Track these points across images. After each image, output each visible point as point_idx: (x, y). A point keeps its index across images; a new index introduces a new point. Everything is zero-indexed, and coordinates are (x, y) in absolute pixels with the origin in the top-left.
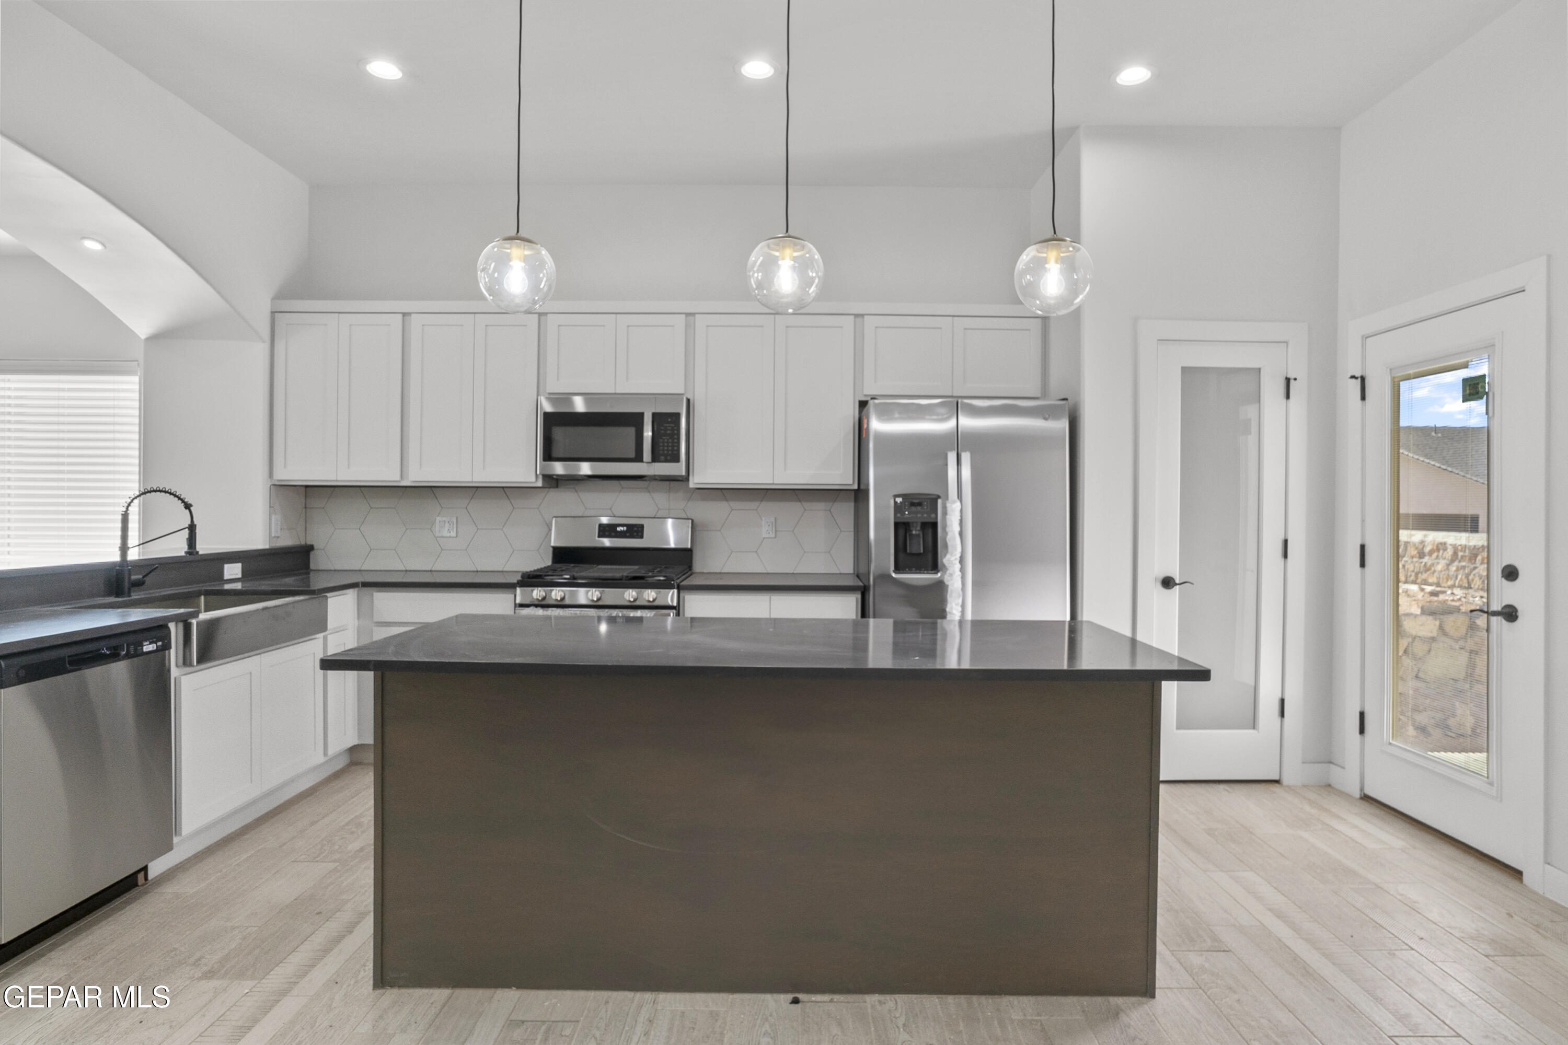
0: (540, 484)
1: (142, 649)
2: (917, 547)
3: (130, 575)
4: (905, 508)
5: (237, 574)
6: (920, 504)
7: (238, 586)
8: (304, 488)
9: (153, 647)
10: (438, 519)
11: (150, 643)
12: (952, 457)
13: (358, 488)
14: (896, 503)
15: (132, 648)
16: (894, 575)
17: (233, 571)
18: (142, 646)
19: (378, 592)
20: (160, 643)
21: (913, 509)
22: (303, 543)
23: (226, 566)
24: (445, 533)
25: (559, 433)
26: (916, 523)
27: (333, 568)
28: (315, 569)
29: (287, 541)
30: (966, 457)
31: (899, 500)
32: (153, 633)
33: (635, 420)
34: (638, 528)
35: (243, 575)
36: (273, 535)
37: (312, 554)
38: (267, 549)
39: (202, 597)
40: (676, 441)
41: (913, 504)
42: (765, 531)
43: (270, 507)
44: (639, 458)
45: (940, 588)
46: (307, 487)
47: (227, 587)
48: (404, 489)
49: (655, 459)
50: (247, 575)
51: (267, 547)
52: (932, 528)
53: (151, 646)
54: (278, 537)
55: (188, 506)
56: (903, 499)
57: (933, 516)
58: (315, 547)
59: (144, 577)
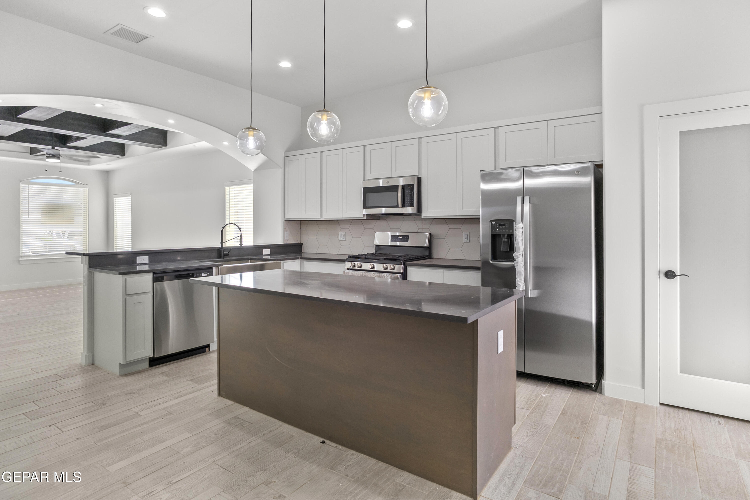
0: (365, 218)
1: (202, 275)
2: (503, 248)
3: (223, 252)
4: (496, 227)
5: (268, 253)
6: (504, 225)
7: (269, 257)
8: (300, 221)
9: (206, 275)
10: (340, 233)
11: (205, 273)
12: (519, 199)
13: (315, 221)
14: (492, 224)
15: (198, 274)
16: (491, 262)
17: (267, 252)
18: (202, 274)
19: (306, 261)
20: (208, 274)
21: (501, 227)
22: (299, 242)
23: (264, 250)
24: (342, 239)
25: (371, 196)
26: (504, 235)
27: (308, 252)
28: (304, 252)
29: (292, 241)
30: (527, 199)
31: (494, 223)
32: (206, 270)
33: (394, 188)
34: (406, 237)
35: (270, 253)
36: (285, 239)
37: (303, 246)
38: (283, 244)
39: (250, 260)
40: (412, 197)
41: (500, 225)
42: (465, 239)
43: (284, 229)
44: (397, 206)
45: (513, 269)
46: (301, 221)
47: (264, 257)
48: (329, 221)
49: (403, 205)
50: (272, 253)
51: (283, 243)
52: (511, 237)
53: (205, 274)
54: (288, 240)
55: (240, 229)
56: (495, 223)
57: (511, 231)
58: (303, 244)
59: (228, 253)
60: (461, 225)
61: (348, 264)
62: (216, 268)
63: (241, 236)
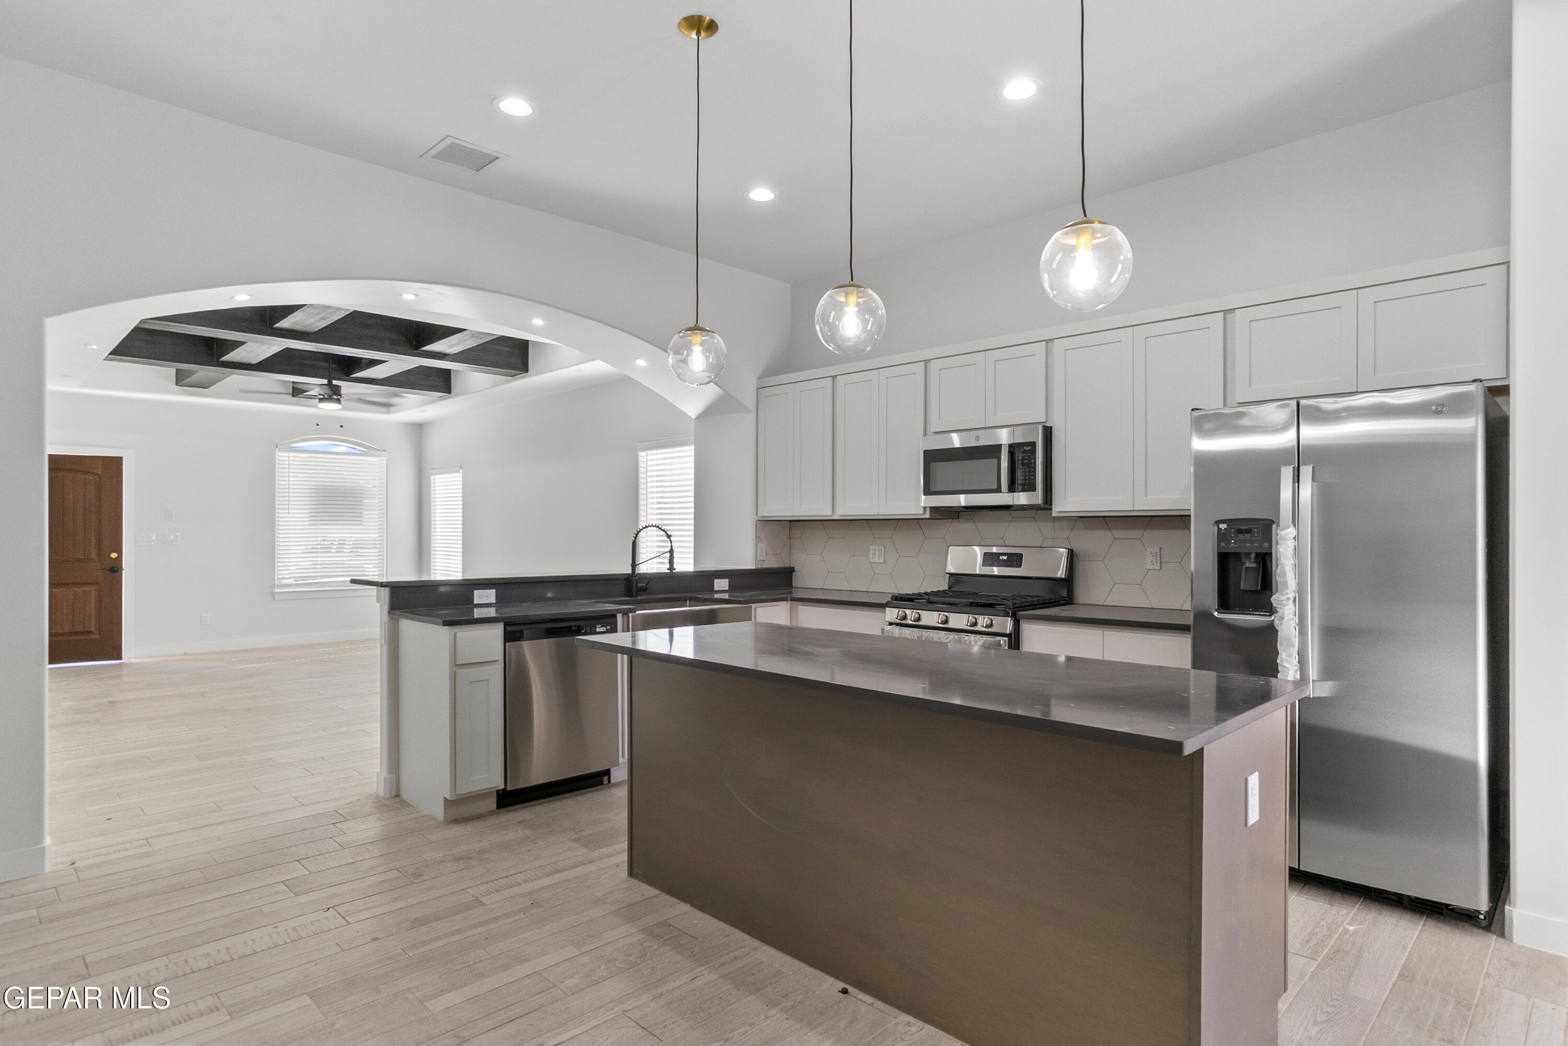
0: (927, 516)
1: (596, 629)
2: (1247, 582)
3: (636, 584)
4: (1230, 536)
5: (724, 587)
6: (1249, 531)
7: (726, 596)
8: (788, 523)
9: (604, 629)
10: (872, 547)
11: (602, 627)
12: (1287, 474)
13: (820, 522)
14: (1219, 530)
15: (588, 628)
16: (1216, 614)
17: (721, 584)
18: (596, 628)
19: (802, 605)
20: (609, 627)
21: (1241, 536)
22: (787, 566)
23: (716, 581)
24: (877, 560)
25: (939, 468)
26: (1248, 555)
27: (806, 587)
28: (796, 586)
29: (772, 563)
30: (1306, 472)
31: (1223, 526)
32: (605, 621)
33: (994, 451)
34: (1018, 557)
35: (729, 588)
36: (759, 559)
37: (794, 574)
38: (754, 569)
39: (688, 601)
40: (1032, 470)
41: (1240, 531)
42: (1150, 562)
43: (756, 537)
44: (998, 490)
45: (1269, 633)
46: (790, 521)
47: (716, 596)
48: (849, 521)
49: (1012, 489)
50: (732, 588)
51: (754, 568)
52: (1265, 560)
53: (602, 628)
54: (764, 561)
55: (669, 536)
56: (1228, 526)
57: (1266, 545)
58: (796, 570)
59: (646, 585)
60: (1142, 531)
61: (892, 614)
62: (623, 616)
63: (671, 552)
